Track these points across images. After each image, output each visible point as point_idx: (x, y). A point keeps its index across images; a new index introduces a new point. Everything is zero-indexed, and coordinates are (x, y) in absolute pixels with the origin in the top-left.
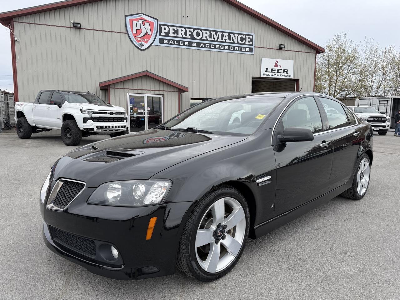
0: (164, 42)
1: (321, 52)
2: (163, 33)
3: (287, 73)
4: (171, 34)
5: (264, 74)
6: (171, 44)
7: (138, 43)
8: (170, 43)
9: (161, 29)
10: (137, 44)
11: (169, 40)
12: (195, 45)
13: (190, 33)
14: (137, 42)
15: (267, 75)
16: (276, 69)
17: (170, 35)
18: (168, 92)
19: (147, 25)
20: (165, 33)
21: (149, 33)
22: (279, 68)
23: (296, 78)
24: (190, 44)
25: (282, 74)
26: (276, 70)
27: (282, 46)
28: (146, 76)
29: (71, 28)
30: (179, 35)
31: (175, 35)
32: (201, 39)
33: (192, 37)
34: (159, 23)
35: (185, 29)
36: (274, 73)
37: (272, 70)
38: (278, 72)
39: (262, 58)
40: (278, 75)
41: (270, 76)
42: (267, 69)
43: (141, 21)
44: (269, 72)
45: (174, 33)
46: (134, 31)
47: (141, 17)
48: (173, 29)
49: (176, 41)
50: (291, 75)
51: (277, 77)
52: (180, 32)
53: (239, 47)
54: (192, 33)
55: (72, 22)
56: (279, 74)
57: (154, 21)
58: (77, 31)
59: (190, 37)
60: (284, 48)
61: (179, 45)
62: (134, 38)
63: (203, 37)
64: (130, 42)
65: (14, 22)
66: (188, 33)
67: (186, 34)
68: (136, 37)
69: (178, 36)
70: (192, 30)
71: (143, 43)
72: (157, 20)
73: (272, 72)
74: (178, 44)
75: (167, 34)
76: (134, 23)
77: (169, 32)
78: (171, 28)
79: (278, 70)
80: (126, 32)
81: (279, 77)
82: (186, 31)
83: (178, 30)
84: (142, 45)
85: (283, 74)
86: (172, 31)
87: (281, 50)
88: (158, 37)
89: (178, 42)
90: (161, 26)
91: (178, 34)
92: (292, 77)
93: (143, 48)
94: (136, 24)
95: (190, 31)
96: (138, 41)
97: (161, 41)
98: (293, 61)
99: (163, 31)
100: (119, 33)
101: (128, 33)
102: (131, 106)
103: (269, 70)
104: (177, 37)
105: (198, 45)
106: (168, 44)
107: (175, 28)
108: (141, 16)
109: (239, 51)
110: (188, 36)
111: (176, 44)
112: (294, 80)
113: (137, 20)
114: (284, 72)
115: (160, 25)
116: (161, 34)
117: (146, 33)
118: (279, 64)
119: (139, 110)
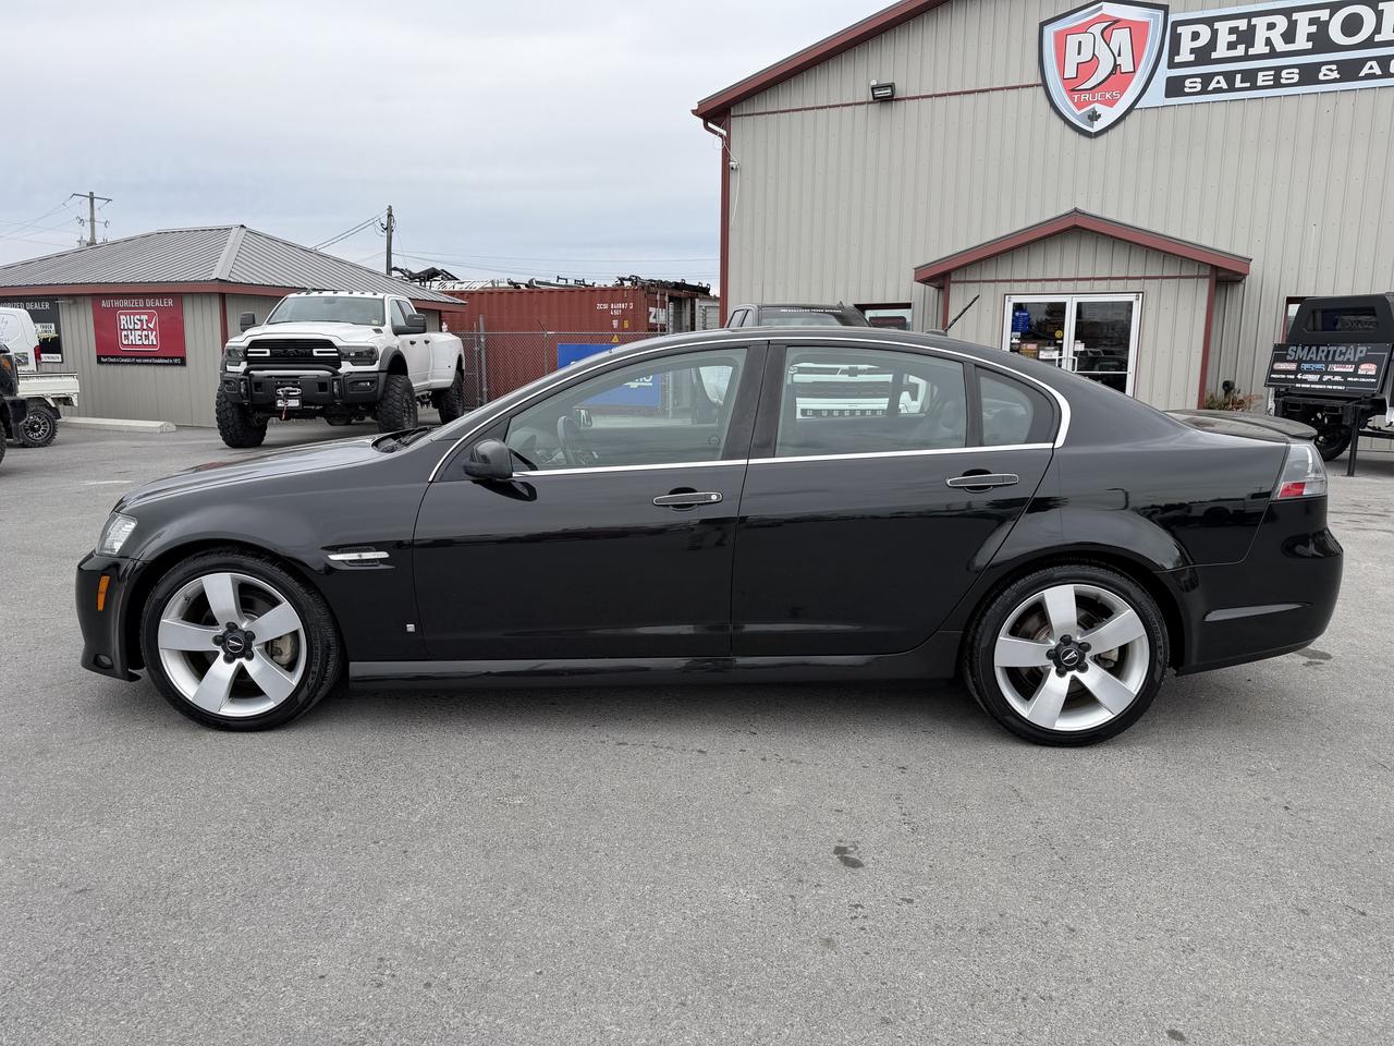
0: (1187, 90)
2: (1185, 55)
4: (1221, 51)
6: (1218, 90)
7: (1079, 113)
8: (1210, 88)
9: (1176, 40)
10: (1075, 114)
11: (1207, 79)
12: (1335, 75)
13: (1314, 29)
14: (1076, 111)
17: (1214, 55)
18: (1164, 281)
19: (1121, 37)
20: (1192, 51)
21: (1127, 65)
24: (1309, 75)
28: (1075, 230)
30: (1260, 47)
31: (1240, 50)
32: (1369, 43)
33: (1321, 41)
34: (1172, 18)
35: (1289, 18)
43: (1097, 29)
45: (1231, 46)
46: (1070, 72)
47: (1099, 13)
48: (1232, 31)
49: (1238, 77)
52: (1261, 34)
54: (1323, 26)
55: (874, 83)
57: (1152, 16)
58: (887, 109)
59: (1309, 45)
61: (1254, 87)
62: (1067, 99)
63: (1378, 30)
64: (1053, 113)
65: (734, 116)
66: (1304, 29)
67: (1289, 36)
68: (1073, 90)
69: (1251, 52)
70: (1324, 15)
71: (1099, 108)
72: (1165, 8)
74: (1248, 85)
75: (1203, 55)
76: (1072, 41)
77: (1212, 44)
78: (1222, 27)
80: (1040, 82)
82: (1293, 25)
83: (1252, 29)
84: (1094, 117)
86: (1224, 38)
88: (1164, 72)
89: (1251, 76)
90: (1180, 30)
91: (1250, 44)
93: (1098, 126)
94: (1080, 42)
95: (1312, 22)
96: (1080, 105)
97: (1175, 87)
99: (1186, 45)
100: (1015, 91)
101: (1045, 85)
102: (1014, 341)
104: (1246, 58)
105: (1349, 71)
106: (1204, 91)
107: (1242, 24)
108: (1100, 8)
110: (1301, 42)
111: (1238, 84)
113: (1083, 29)
115: (1176, 24)
116: (1177, 59)
117: (1116, 66)
119: (1041, 352)
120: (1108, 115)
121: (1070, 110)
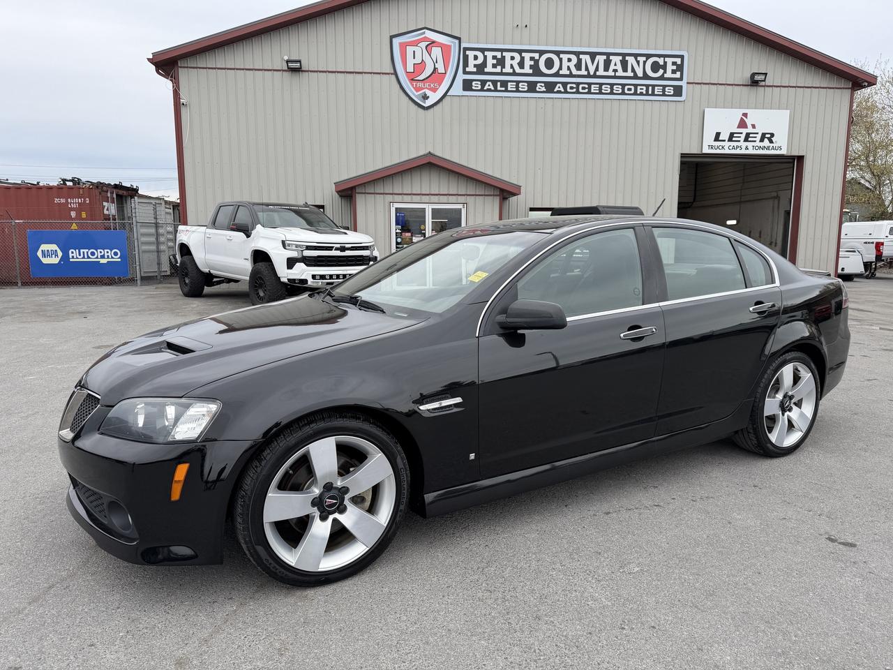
0: (473, 88)
1: (866, 84)
2: (471, 68)
3: (771, 142)
4: (489, 69)
5: (711, 147)
6: (489, 90)
7: (417, 94)
8: (485, 88)
9: (466, 58)
10: (415, 95)
11: (483, 83)
12: (544, 89)
13: (532, 63)
14: (415, 92)
15: (718, 147)
16: (742, 133)
17: (486, 70)
18: (477, 197)
19: (436, 51)
20: (475, 66)
21: (441, 70)
22: (750, 130)
23: (795, 153)
24: (532, 87)
25: (758, 144)
26: (743, 136)
27: (757, 78)
28: (430, 165)
29: (283, 71)
30: (508, 69)
31: (498, 69)
32: (557, 75)
33: (536, 71)
34: (463, 45)
35: (521, 55)
36: (735, 144)
37: (732, 135)
38: (746, 140)
39: (706, 110)
40: (747, 148)
41: (727, 151)
42: (718, 134)
43: (423, 45)
44: (724, 141)
45: (494, 66)
46: (410, 69)
47: (423, 36)
48: (494, 57)
49: (499, 84)
50: (782, 146)
51: (743, 152)
52: (508, 62)
53: (647, 86)
54: (537, 62)
55: (286, 58)
56: (750, 145)
57: (453, 42)
58: (295, 77)
59: (531, 71)
60: (764, 81)
61: (506, 90)
62: (408, 83)
63: (561, 68)
64: (401, 91)
65: (180, 67)
66: (528, 63)
67: (521, 65)
68: (412, 80)
69: (504, 71)
70: (536, 56)
71: (429, 93)
72: (459, 39)
73: (730, 140)
74: (503, 89)
75: (481, 69)
76: (410, 50)
77: (484, 64)
78: (489, 55)
79: (748, 135)
80: (392, 72)
81: (751, 151)
82: (522, 59)
83: (503, 58)
84: (425, 97)
85: (762, 144)
86: (490, 62)
87: (756, 86)
88: (461, 77)
89: (504, 84)
90: (468, 52)
91: (503, 67)
92: (784, 152)
93: (428, 103)
94: (414, 52)
95: (532, 59)
96: (418, 89)
97: (467, 85)
98: (789, 111)
99: (471, 62)
100: (378, 75)
101: (395, 73)
102: (398, 231)
103: (724, 136)
104: (501, 74)
105: (550, 87)
106: (482, 90)
107: (499, 55)
108: (424, 33)
109: (647, 94)
110: (527, 70)
111: (499, 88)
112: (793, 158)
113: (415, 43)
114: (762, 140)
115: (466, 49)
116: (467, 69)
117: (435, 69)
118: (749, 122)
119: (414, 238)
120: (434, 97)
121: (412, 92)
